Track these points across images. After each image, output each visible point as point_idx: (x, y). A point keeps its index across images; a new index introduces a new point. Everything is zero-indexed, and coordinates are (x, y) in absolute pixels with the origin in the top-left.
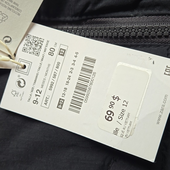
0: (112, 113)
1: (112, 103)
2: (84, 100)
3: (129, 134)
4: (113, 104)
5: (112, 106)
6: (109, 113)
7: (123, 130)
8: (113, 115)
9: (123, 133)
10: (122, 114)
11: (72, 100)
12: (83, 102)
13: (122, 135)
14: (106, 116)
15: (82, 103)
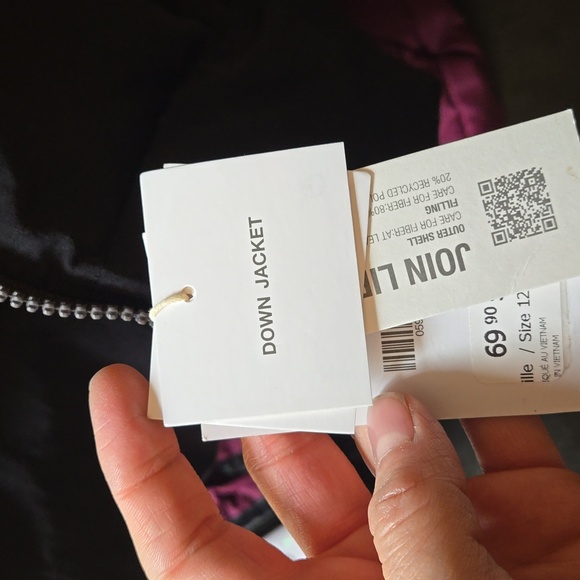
0: (500, 335)
1: (488, 311)
2: (415, 331)
3: (561, 368)
4: (493, 311)
5: (492, 318)
6: (492, 337)
7: (544, 363)
8: (504, 339)
9: (545, 371)
10: (525, 328)
11: (383, 343)
12: (414, 337)
13: (545, 377)
14: (487, 348)
15: (412, 340)
